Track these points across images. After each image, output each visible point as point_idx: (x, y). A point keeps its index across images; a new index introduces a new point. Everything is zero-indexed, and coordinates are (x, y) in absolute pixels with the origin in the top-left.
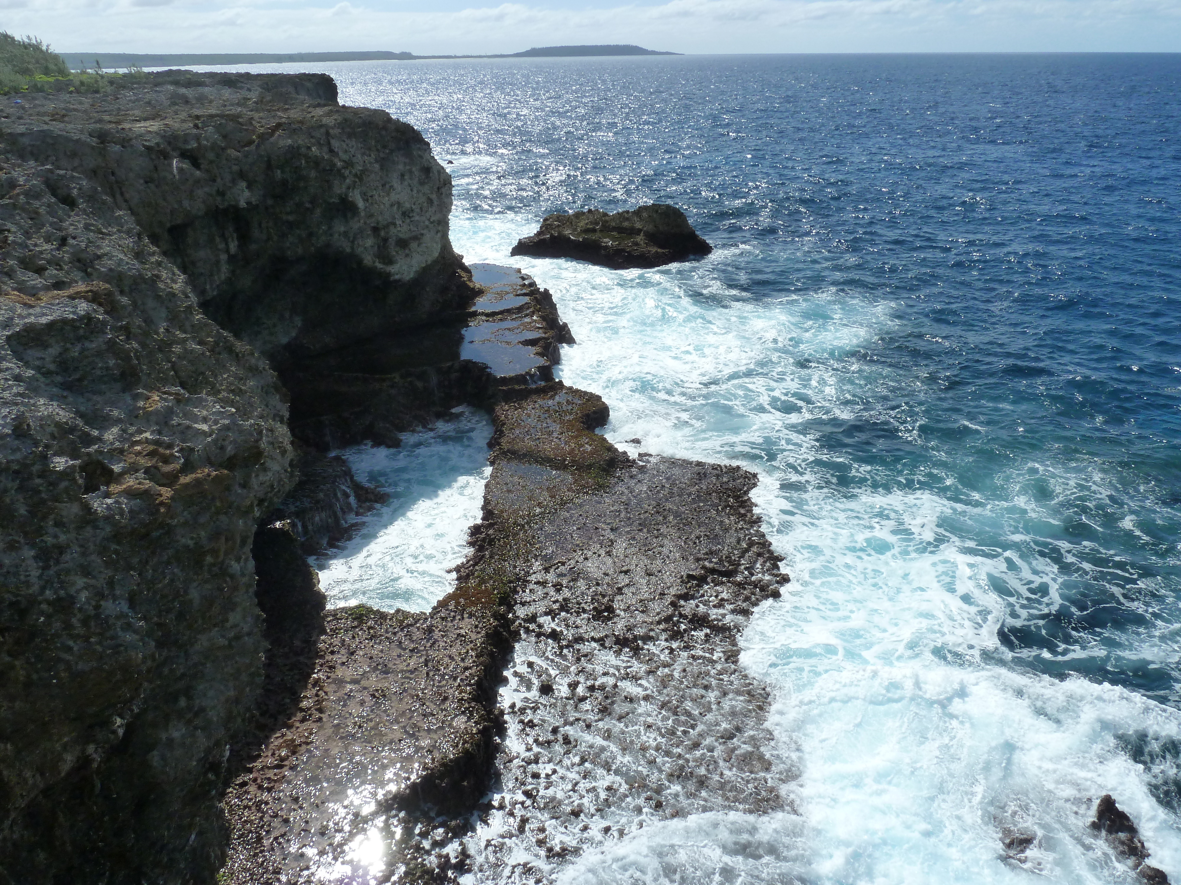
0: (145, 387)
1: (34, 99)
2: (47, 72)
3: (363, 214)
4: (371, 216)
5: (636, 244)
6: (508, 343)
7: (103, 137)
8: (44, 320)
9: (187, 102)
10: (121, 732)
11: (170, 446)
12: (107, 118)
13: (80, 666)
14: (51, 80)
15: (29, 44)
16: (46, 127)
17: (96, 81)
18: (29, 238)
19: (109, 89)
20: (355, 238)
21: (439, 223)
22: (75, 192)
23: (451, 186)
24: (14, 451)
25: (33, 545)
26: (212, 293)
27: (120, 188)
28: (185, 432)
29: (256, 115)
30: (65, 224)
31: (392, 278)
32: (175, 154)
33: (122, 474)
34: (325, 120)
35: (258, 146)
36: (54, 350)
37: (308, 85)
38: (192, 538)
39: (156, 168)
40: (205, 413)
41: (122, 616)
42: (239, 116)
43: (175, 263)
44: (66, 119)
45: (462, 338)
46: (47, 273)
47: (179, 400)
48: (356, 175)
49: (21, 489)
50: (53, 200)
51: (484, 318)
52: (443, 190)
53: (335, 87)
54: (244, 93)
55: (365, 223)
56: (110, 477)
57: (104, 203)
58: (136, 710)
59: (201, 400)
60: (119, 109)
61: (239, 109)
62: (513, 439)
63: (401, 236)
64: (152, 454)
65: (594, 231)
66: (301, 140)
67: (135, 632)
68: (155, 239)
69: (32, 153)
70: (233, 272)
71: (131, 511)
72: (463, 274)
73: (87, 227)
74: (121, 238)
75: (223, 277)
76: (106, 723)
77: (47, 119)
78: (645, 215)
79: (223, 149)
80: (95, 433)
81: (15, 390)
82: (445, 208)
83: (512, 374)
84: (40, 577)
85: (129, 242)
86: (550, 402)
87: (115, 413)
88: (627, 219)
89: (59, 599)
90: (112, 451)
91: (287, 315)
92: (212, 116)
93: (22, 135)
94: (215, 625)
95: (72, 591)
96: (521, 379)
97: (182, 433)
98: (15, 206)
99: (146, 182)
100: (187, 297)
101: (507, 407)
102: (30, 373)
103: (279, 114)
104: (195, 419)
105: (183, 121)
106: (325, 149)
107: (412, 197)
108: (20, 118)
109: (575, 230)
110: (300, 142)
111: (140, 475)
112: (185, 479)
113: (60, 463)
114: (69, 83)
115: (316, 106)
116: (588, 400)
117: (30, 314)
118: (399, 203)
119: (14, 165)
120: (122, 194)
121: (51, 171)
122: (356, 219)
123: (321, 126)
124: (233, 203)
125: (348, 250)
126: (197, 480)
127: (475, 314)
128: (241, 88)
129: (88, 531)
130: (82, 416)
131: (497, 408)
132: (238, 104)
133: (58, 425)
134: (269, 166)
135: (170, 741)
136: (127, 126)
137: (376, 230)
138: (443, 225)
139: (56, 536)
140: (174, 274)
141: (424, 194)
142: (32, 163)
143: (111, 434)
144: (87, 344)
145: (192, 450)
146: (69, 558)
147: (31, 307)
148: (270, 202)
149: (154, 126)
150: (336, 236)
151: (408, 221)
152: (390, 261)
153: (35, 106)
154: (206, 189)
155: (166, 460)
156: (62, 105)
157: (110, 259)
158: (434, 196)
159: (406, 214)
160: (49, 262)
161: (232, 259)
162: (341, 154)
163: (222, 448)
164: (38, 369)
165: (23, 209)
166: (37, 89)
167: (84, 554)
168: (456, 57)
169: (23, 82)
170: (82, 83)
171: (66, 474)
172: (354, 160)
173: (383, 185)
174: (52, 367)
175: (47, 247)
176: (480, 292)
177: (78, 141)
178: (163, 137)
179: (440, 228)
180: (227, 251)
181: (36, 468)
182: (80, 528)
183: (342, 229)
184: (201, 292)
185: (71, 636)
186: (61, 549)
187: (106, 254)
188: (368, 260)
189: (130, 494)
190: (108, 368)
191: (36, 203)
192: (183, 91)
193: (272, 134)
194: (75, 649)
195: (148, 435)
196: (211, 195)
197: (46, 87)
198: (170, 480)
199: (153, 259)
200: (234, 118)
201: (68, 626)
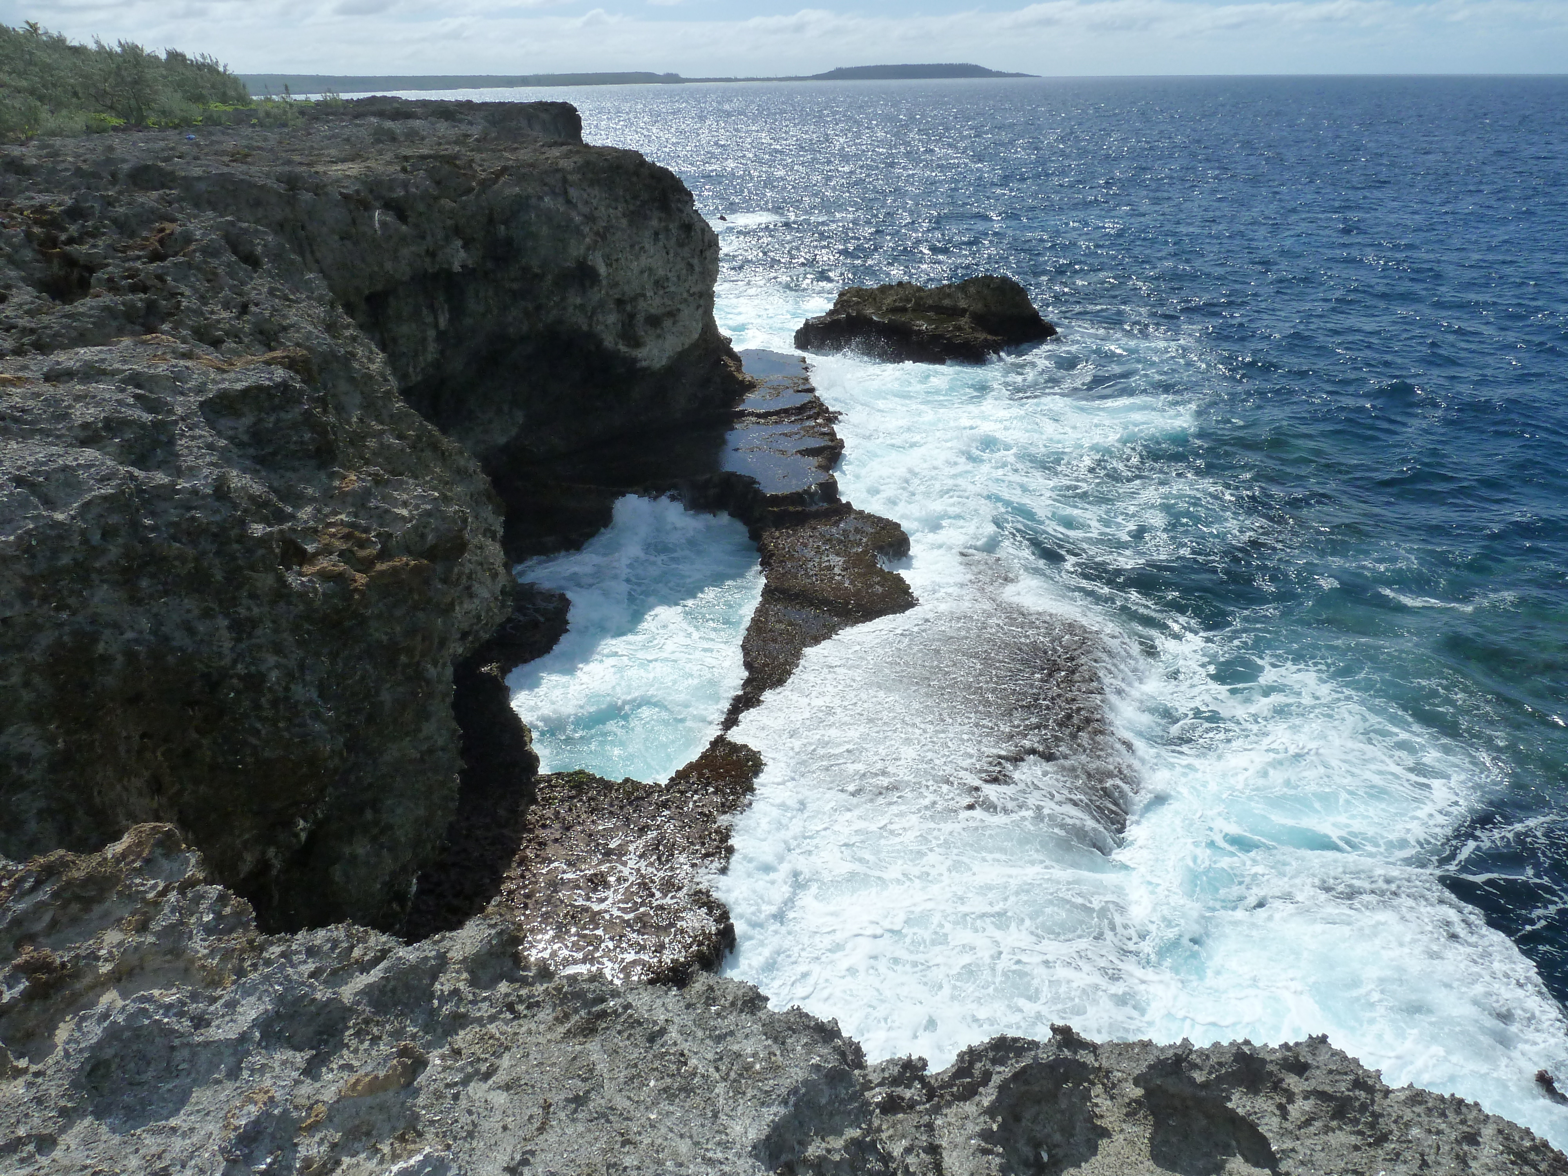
0: (342, 466)
1: (211, 133)
2: (224, 99)
3: (604, 282)
4: (616, 284)
5: (959, 328)
6: (783, 452)
7: (292, 183)
8: (239, 386)
9: (393, 139)
10: (303, 836)
11: (366, 530)
12: (297, 158)
13: (267, 754)
14: (229, 109)
15: (203, 65)
16: (226, 170)
17: (285, 112)
18: (206, 304)
19: (300, 121)
20: (593, 313)
21: (701, 295)
22: (259, 249)
23: (718, 248)
24: (216, 512)
25: (227, 615)
26: (416, 378)
27: (311, 245)
28: (383, 516)
29: (478, 157)
30: (248, 288)
31: (638, 365)
32: (377, 204)
33: (315, 555)
34: (563, 163)
35: (478, 196)
36: (248, 420)
37: (545, 116)
38: (386, 634)
39: (354, 222)
40: (405, 496)
41: (310, 703)
42: (456, 157)
43: (372, 339)
44: (249, 160)
45: (724, 442)
46: (225, 346)
47: (378, 481)
48: (597, 234)
49: (218, 553)
50: (234, 258)
51: (754, 419)
52: (708, 254)
53: (578, 119)
54: (464, 128)
55: (607, 294)
56: (304, 558)
57: (292, 262)
58: (320, 815)
59: (402, 482)
60: (312, 147)
61: (457, 149)
62: (783, 575)
63: (653, 311)
64: (347, 537)
65: (904, 310)
66: (531, 189)
67: (325, 722)
68: (350, 309)
69: (209, 202)
70: (442, 352)
71: (324, 594)
72: (730, 363)
73: (271, 292)
74: (310, 307)
75: (430, 357)
76: (289, 824)
77: (226, 159)
78: (972, 290)
79: (436, 198)
80: (289, 509)
81: (208, 459)
82: (709, 275)
83: (787, 492)
84: (232, 649)
85: (320, 311)
86: (834, 530)
87: (310, 491)
88: (949, 295)
89: (249, 675)
90: (306, 530)
91: (506, 408)
92: (423, 157)
93: (199, 179)
94: (407, 734)
95: (263, 668)
96: (798, 498)
97: (380, 517)
98: (189, 265)
99: (342, 239)
100: (386, 380)
101: (777, 534)
102: (223, 443)
103: (506, 154)
104: (395, 503)
105: (389, 163)
106: (561, 200)
107: (668, 261)
108: (196, 158)
109: (880, 308)
110: (530, 190)
111: (335, 557)
112: (381, 567)
113: (258, 529)
114: (253, 113)
115: (550, 146)
116: (883, 528)
117: (224, 380)
118: (650, 269)
119: (189, 217)
120: (312, 252)
121: (232, 223)
122: (596, 289)
123: (557, 170)
124: (445, 266)
125: (585, 328)
126: (394, 568)
127: (742, 414)
128: (460, 121)
129: (282, 606)
130: (275, 491)
131: (766, 535)
132: (456, 143)
133: (252, 498)
134: (491, 221)
135: (354, 857)
136: (320, 168)
137: (620, 302)
138: (706, 299)
139: (249, 609)
140: (371, 352)
141: (683, 259)
142: (210, 214)
143: (305, 513)
144: (283, 415)
145: (390, 535)
146: (264, 633)
147: (224, 371)
148: (490, 265)
149: (354, 169)
150: (571, 310)
151: (661, 292)
152: (637, 343)
153: (212, 143)
154: (413, 248)
155: (362, 544)
156: (244, 142)
157: (298, 331)
158: (695, 261)
159: (659, 284)
160: (227, 334)
161: (441, 336)
162: (580, 205)
163: (423, 536)
164: (231, 439)
165: (199, 269)
166: (212, 121)
167: (276, 631)
168: (736, 80)
169: (196, 112)
170: (268, 114)
171: (264, 541)
172: (596, 214)
173: (632, 246)
174: (245, 438)
175: (225, 315)
176: (751, 386)
177: (262, 187)
178: (364, 183)
179: (702, 302)
180: (436, 326)
181: (233, 533)
182: (273, 603)
183: (578, 301)
184: (403, 377)
185: (260, 719)
186: (256, 622)
187: (293, 326)
188: (609, 341)
189: (324, 575)
190: (302, 443)
191: (214, 262)
192: (388, 124)
193: (495, 181)
194: (263, 732)
195: (343, 517)
196: (419, 255)
197: (224, 119)
198: (366, 565)
199: (347, 333)
200: (450, 160)
201: (257, 707)
